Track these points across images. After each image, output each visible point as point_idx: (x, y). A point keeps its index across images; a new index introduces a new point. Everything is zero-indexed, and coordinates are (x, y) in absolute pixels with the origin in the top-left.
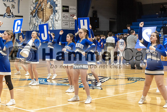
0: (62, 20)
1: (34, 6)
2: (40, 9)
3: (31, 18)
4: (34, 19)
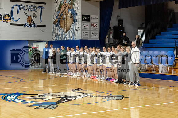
1: (57, 14)
2: (62, 18)
3: (54, 27)
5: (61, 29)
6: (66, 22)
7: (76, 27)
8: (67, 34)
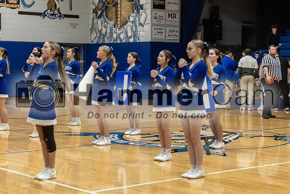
0: (152, 25)
2: (111, 2)
4: (99, 21)
5: (108, 22)
6: (119, 9)
7: (139, 19)
8: (122, 32)
